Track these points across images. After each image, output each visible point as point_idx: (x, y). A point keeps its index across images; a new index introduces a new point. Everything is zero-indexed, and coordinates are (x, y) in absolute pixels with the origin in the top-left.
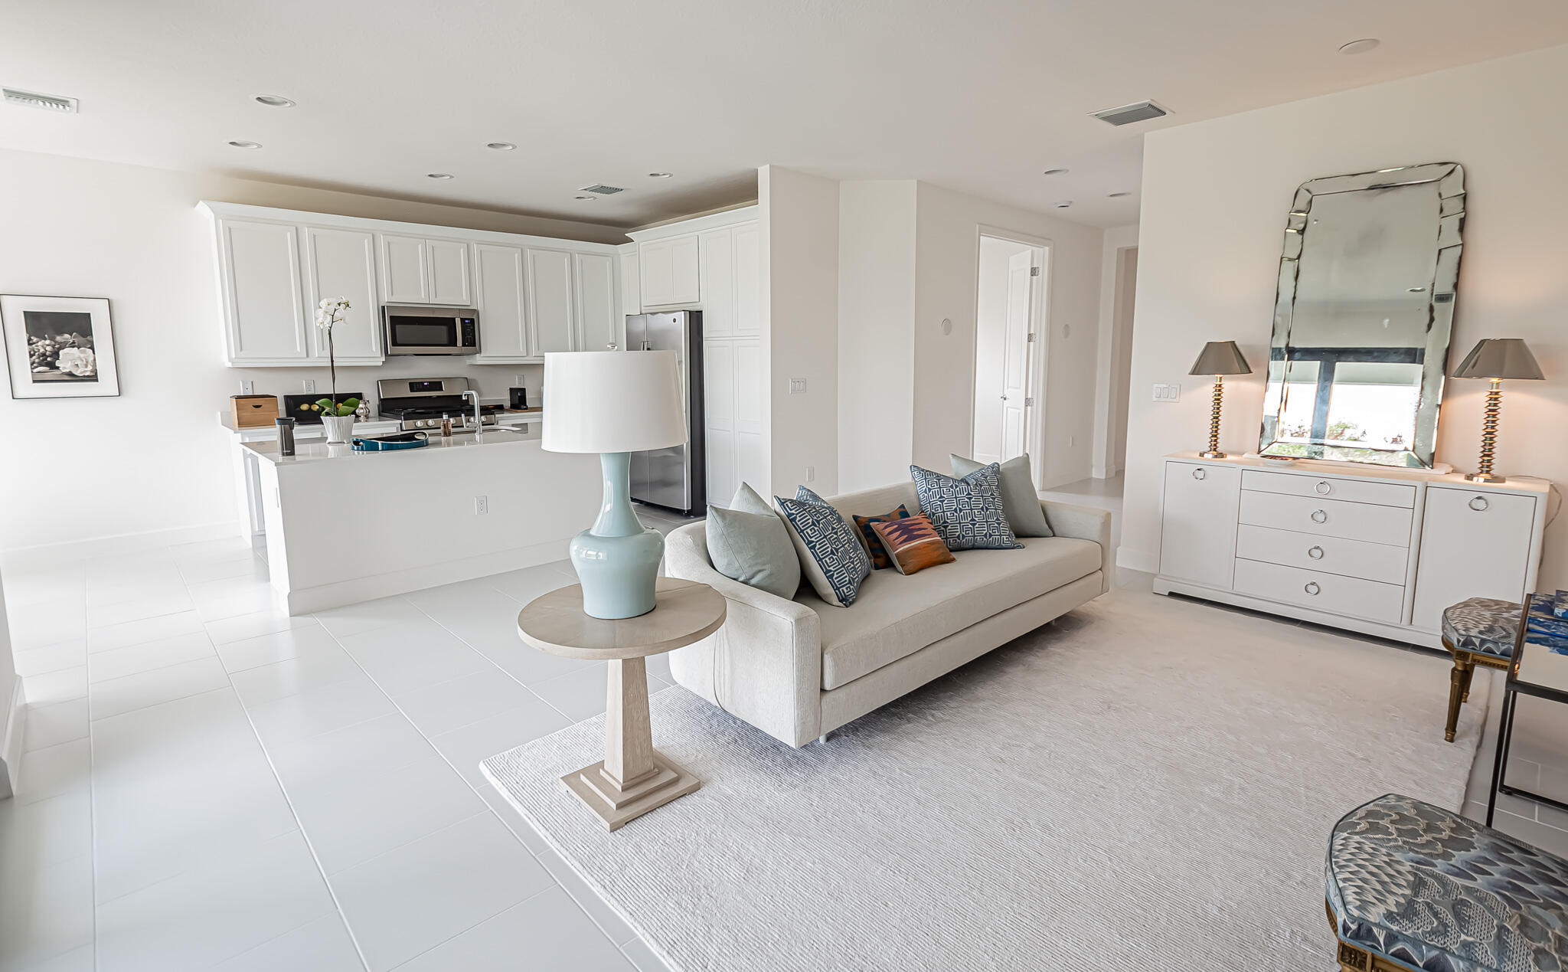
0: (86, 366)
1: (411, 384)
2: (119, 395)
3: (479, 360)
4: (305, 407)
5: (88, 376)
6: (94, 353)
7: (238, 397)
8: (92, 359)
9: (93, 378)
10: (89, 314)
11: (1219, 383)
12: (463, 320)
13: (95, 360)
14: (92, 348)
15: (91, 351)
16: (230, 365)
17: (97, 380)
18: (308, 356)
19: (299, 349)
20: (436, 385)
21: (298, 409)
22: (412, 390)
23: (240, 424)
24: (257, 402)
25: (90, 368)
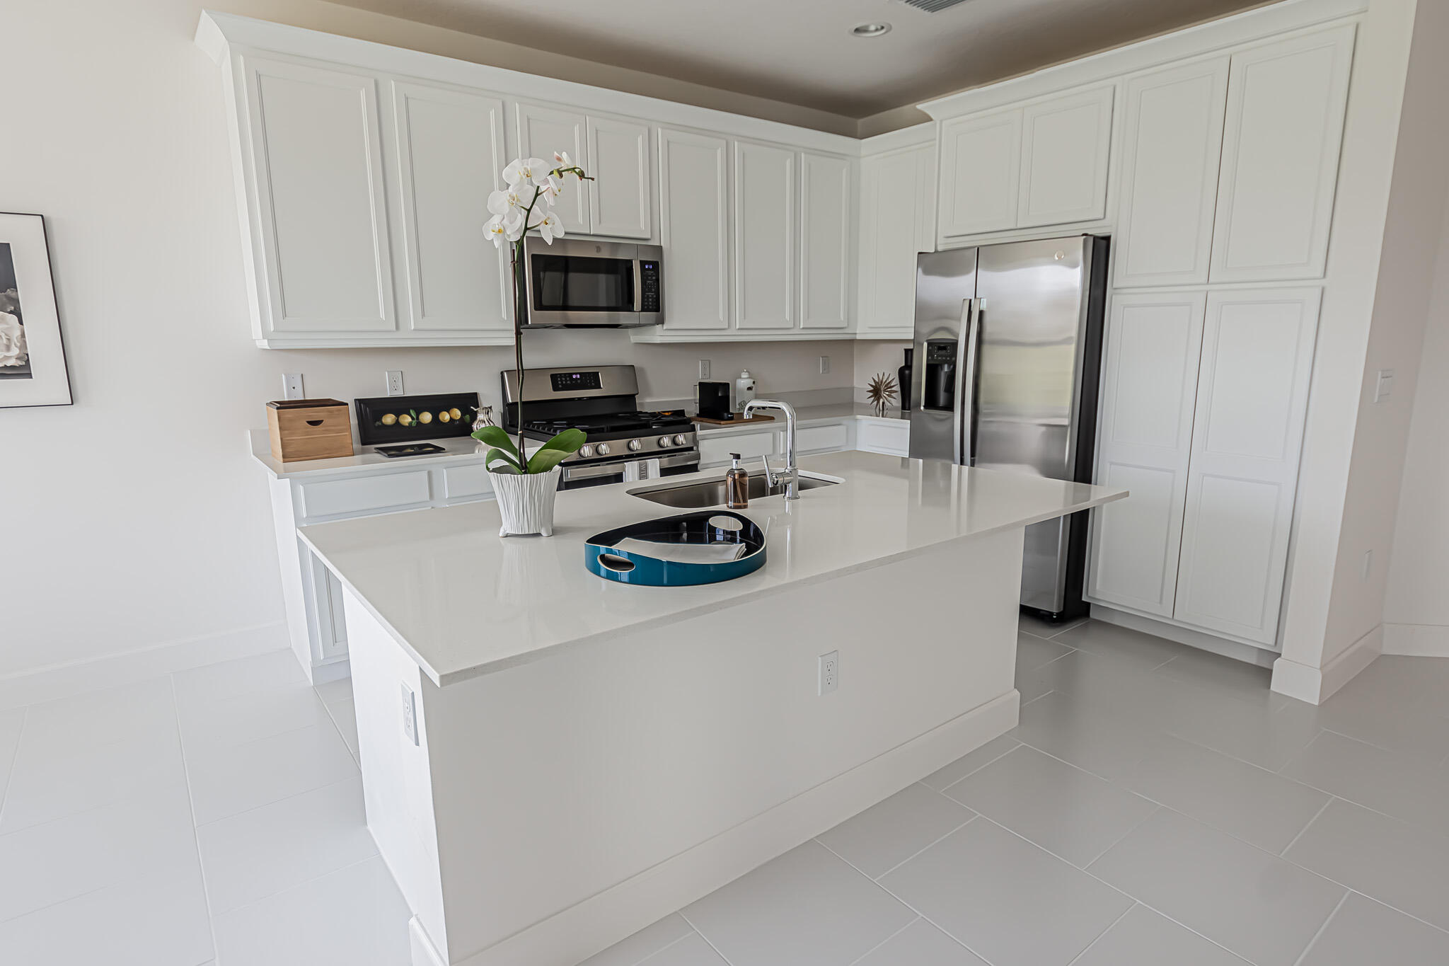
0: (8, 348)
1: (554, 377)
2: (72, 404)
3: (658, 335)
4: (389, 419)
5: (12, 367)
6: (21, 322)
7: (283, 406)
8: (18, 333)
9: (22, 370)
10: (9, 244)
12: (643, 263)
13: (23, 335)
14: (17, 313)
15: (15, 318)
16: (265, 344)
17: (29, 375)
18: (397, 328)
19: (382, 315)
20: (591, 379)
21: (378, 423)
22: (556, 388)
23: (286, 457)
24: (315, 413)
25: (15, 351)
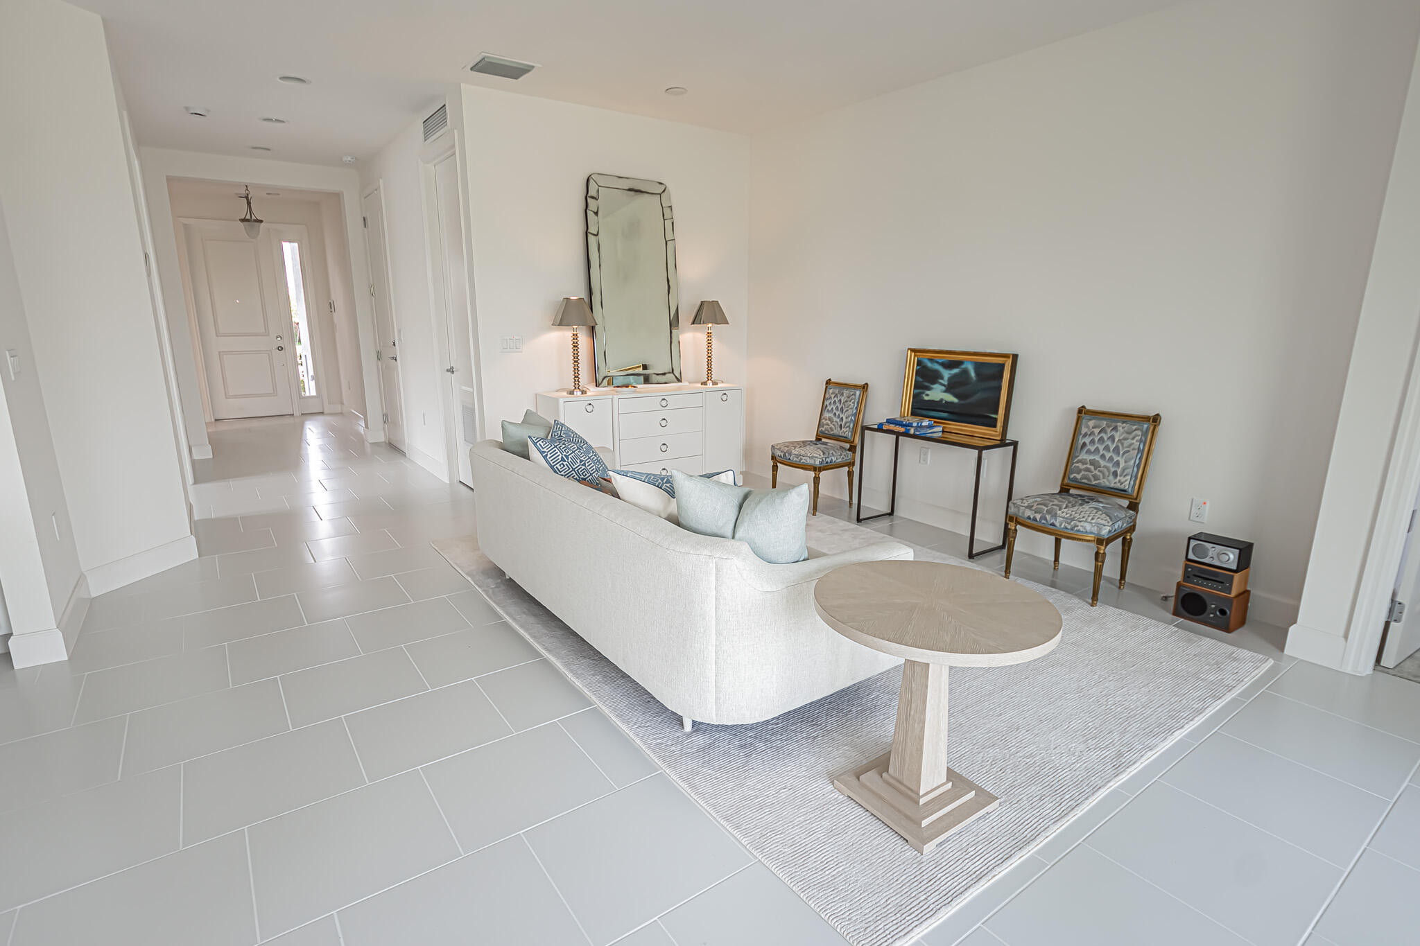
11: (575, 333)
